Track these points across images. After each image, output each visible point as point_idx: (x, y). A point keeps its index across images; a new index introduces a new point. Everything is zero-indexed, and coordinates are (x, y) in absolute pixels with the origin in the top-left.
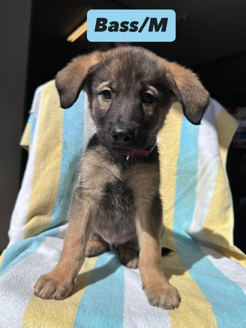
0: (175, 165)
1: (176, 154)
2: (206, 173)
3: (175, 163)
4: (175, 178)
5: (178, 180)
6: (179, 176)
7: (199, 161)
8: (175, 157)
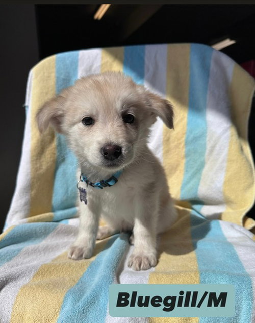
0: (183, 147)
1: (184, 134)
2: (215, 153)
3: (183, 144)
4: (184, 161)
5: (188, 162)
6: (188, 159)
7: (207, 139)
8: (182, 137)
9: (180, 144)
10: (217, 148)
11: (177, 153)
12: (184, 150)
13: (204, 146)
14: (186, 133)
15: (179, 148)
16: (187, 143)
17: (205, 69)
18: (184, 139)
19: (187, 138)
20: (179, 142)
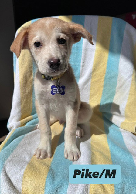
1: (104, 74)
3: (103, 80)
4: (102, 89)
5: (104, 90)
7: (118, 79)
8: (103, 76)
9: (101, 79)
10: (124, 86)
11: (99, 83)
12: (103, 83)
13: (116, 83)
14: (106, 73)
15: (101, 81)
16: (105, 79)
17: (121, 37)
18: (104, 77)
19: (106, 76)
20: (101, 78)
